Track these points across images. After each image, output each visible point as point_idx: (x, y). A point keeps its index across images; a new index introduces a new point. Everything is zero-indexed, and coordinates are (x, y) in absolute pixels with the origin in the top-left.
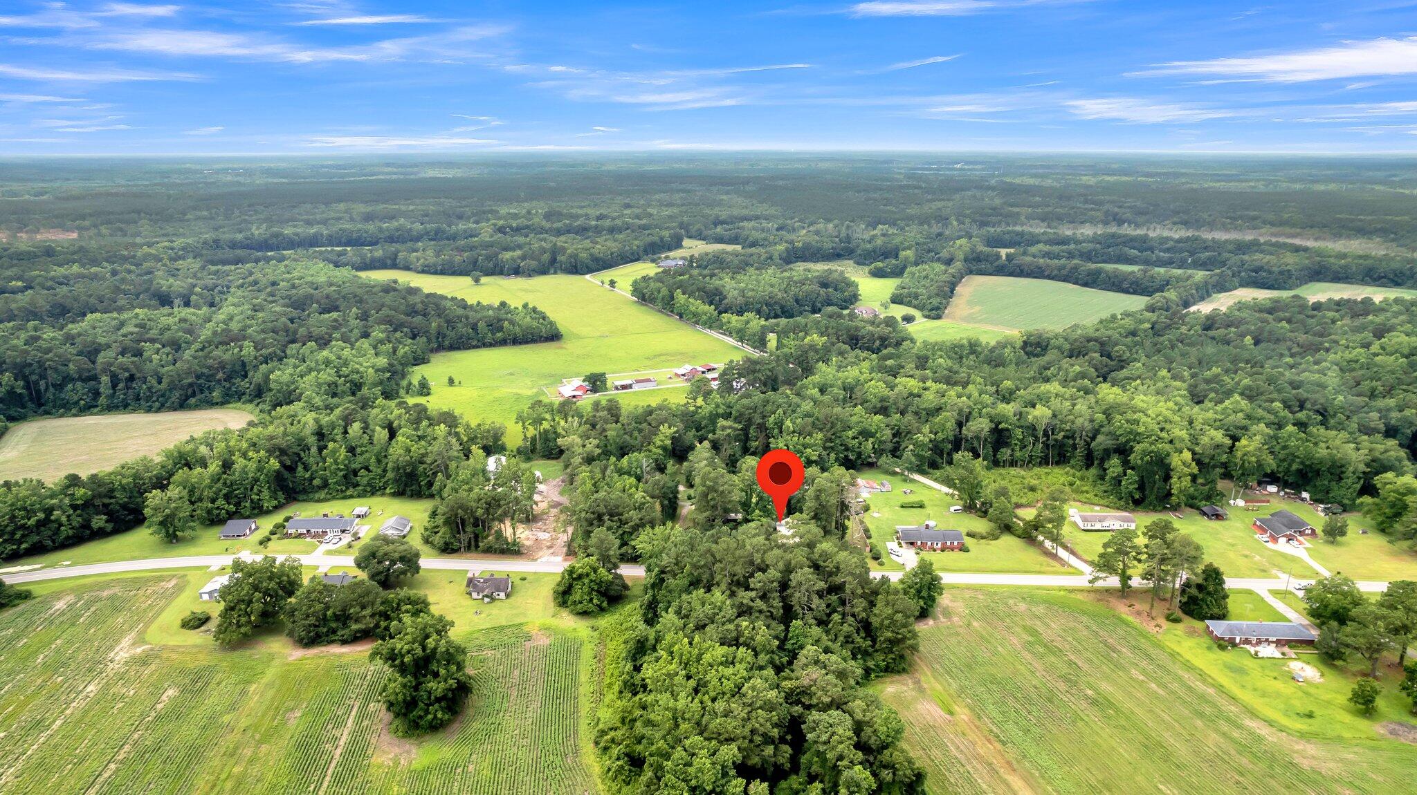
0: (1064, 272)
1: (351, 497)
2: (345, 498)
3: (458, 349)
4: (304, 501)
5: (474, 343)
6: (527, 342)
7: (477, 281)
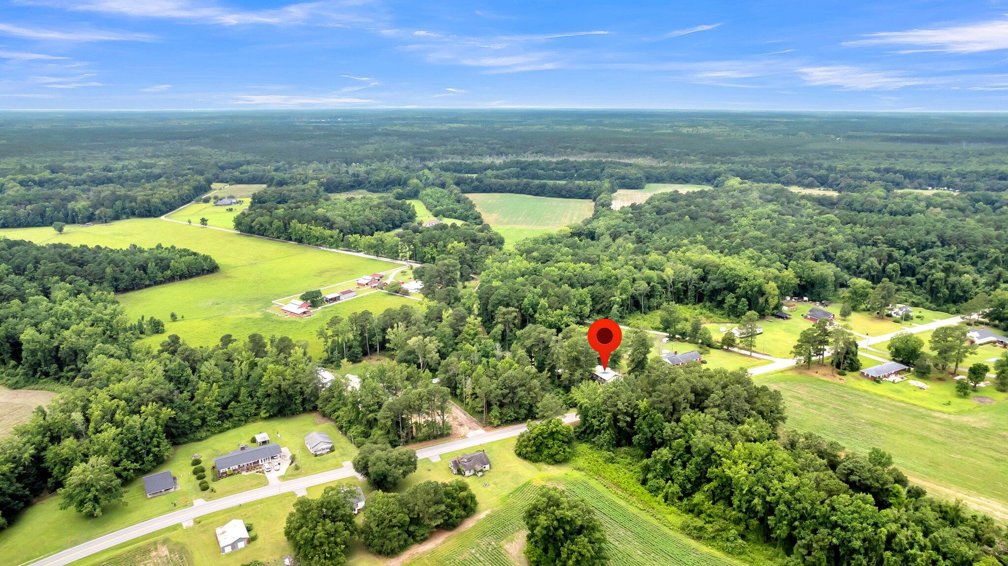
0: (520, 187)
1: (228, 429)
2: (221, 432)
3: (133, 289)
4: (185, 443)
5: (147, 282)
6: (198, 275)
7: (60, 230)
